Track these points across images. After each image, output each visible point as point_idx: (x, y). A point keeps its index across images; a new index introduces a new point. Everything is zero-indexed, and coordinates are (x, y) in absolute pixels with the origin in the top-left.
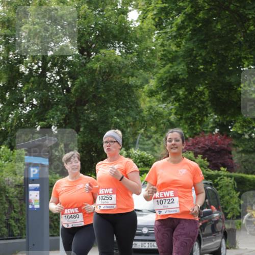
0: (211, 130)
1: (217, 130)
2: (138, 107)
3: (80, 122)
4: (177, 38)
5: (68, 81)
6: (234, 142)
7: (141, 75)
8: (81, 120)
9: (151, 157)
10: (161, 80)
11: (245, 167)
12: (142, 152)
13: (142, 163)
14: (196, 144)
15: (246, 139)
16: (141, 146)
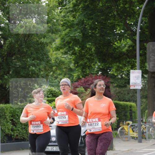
0: (96, 73)
1: (100, 73)
2: (48, 57)
3: (10, 68)
4: (73, 12)
5: (1, 40)
6: (111, 80)
7: (50, 36)
8: (11, 67)
9: (57, 91)
10: (63, 40)
11: (118, 97)
12: (51, 88)
13: (51, 95)
14: (87, 82)
15: (119, 78)
16: (51, 83)
